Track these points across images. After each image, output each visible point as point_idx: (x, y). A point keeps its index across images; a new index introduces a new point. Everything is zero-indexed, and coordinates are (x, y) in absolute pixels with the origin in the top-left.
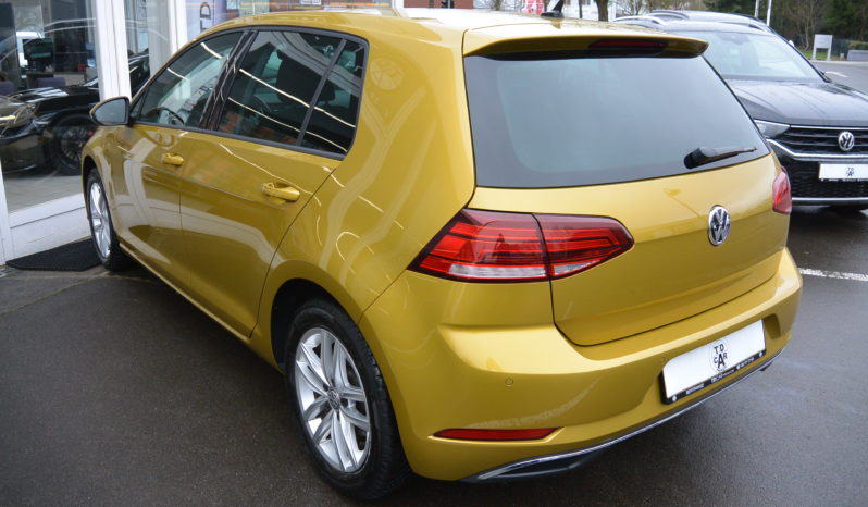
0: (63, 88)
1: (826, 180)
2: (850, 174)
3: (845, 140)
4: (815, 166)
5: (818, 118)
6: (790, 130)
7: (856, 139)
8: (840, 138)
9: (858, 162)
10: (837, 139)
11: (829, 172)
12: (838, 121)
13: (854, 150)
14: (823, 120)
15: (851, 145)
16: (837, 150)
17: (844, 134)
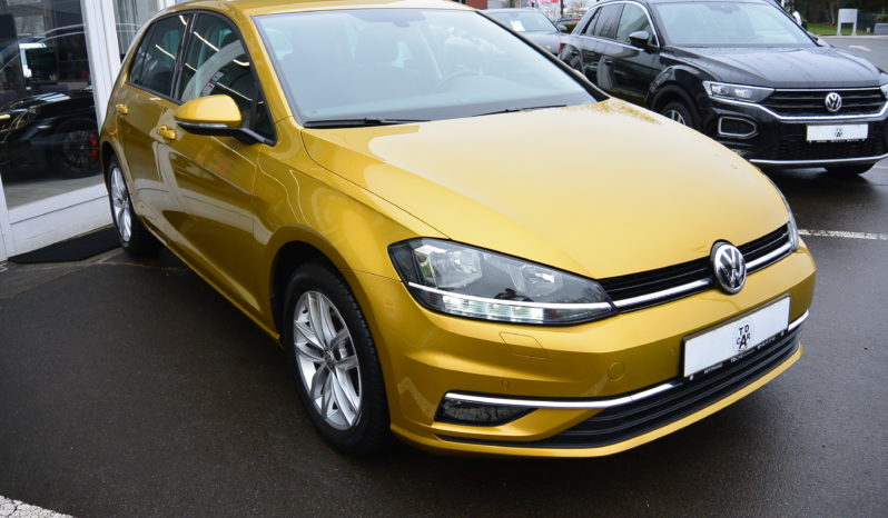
0: (66, 93)
1: (814, 142)
2: (839, 135)
3: (832, 101)
4: (802, 128)
5: (805, 80)
6: (775, 93)
7: (843, 100)
8: (827, 100)
9: (846, 122)
10: (824, 100)
11: (816, 134)
12: (824, 83)
13: (841, 111)
14: (808, 82)
15: (839, 106)
16: (825, 111)
17: (831, 95)
